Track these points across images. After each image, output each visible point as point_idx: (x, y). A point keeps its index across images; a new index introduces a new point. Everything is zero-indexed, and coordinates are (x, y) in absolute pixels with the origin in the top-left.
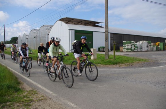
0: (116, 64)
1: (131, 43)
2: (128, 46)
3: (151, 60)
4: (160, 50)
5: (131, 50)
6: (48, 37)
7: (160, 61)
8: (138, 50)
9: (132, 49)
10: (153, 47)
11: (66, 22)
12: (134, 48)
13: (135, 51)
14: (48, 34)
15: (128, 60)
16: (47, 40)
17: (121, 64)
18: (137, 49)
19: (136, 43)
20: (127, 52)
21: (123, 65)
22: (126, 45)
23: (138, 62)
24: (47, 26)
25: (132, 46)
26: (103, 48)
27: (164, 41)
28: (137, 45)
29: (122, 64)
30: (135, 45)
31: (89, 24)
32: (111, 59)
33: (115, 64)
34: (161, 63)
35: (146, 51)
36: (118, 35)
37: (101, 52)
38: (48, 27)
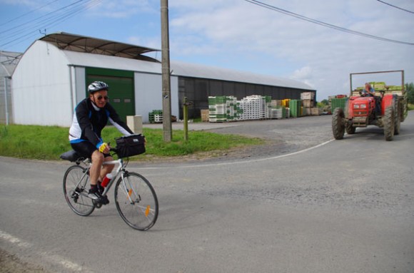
0: (190, 152)
1: (227, 101)
2: (219, 107)
3: (270, 140)
4: (291, 116)
5: (227, 118)
6: (10, 86)
7: (287, 142)
8: (243, 116)
9: (230, 114)
10: (275, 110)
11: (62, 45)
12: (234, 112)
13: (237, 119)
14: (10, 78)
15: (218, 144)
16: (7, 94)
17: (201, 154)
18: (240, 115)
19: (238, 102)
20: (218, 122)
21: (207, 155)
22: (216, 106)
23: (239, 145)
24: (4, 56)
25: (228, 107)
26: (160, 113)
27: (298, 97)
28: (240, 106)
29: (204, 153)
30: (235, 106)
31: (124, 53)
32: (177, 141)
33: (188, 153)
34: (289, 147)
35: (261, 120)
36: (197, 81)
37: (156, 123)
38: (7, 56)
